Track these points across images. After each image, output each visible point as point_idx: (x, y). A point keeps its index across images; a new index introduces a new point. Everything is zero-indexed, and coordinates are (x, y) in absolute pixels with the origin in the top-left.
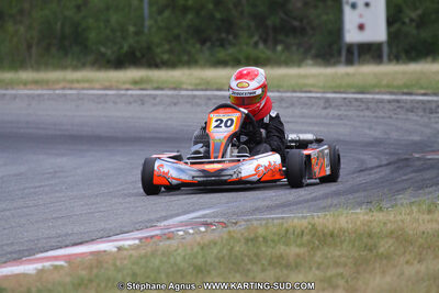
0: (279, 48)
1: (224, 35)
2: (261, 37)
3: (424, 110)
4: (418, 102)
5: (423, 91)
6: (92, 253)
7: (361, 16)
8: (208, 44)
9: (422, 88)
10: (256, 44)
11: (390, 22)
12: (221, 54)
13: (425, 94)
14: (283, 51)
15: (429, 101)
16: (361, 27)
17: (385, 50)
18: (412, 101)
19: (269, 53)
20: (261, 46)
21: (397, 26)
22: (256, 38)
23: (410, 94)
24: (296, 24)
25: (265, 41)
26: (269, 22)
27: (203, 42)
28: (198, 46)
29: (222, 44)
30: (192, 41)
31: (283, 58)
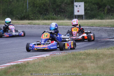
0: (59, 16)
1: (46, 13)
2: (54, 13)
3: (97, 30)
4: (95, 28)
6: (41, 57)
7: (78, 9)
8: (42, 15)
9: (95, 25)
10: (53, 15)
12: (45, 17)
14: (60, 16)
15: (97, 28)
16: (78, 11)
17: (84, 17)
18: (93, 28)
19: (57, 17)
20: (55, 15)
21: (86, 11)
22: (53, 13)
23: (93, 27)
24: (63, 10)
25: (56, 14)
26: (56, 10)
27: (41, 14)
28: (40, 15)
29: (46, 15)
30: (38, 14)
31: (60, 18)
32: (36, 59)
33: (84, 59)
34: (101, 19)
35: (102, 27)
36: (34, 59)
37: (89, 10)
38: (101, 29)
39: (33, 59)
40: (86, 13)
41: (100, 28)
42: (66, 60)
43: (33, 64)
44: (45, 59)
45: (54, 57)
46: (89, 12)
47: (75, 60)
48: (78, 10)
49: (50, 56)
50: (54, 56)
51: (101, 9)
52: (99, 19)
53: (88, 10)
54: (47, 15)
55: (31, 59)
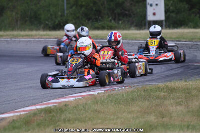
0: (121, 22)
1: (97, 17)
3: (187, 47)
4: (184, 44)
5: (185, 40)
7: (154, 10)
8: (91, 21)
9: (184, 39)
10: (111, 21)
11: (166, 12)
12: (97, 25)
13: (186, 41)
15: (188, 44)
16: (154, 14)
17: (164, 23)
18: (181, 44)
19: (117, 25)
20: (113, 21)
21: (168, 14)
22: (111, 18)
23: (180, 41)
24: (127, 13)
25: (115, 20)
26: (116, 12)
27: (89, 20)
28: (87, 21)
29: (97, 20)
30: (84, 19)
31: (122, 27)
32: (80, 99)
33: (165, 98)
34: (195, 28)
35: (196, 42)
36: (77, 98)
37: (173, 12)
38: (195, 45)
39: (75, 98)
40: (167, 17)
41: (192, 43)
42: (133, 99)
43: (76, 107)
44: (96, 98)
45: (112, 95)
46: (173, 15)
47: (149, 100)
48: (155, 12)
49: (104, 93)
50: (112, 92)
51: (194, 10)
52: (190, 27)
53: (171, 13)
54: (100, 20)
55: (72, 99)
